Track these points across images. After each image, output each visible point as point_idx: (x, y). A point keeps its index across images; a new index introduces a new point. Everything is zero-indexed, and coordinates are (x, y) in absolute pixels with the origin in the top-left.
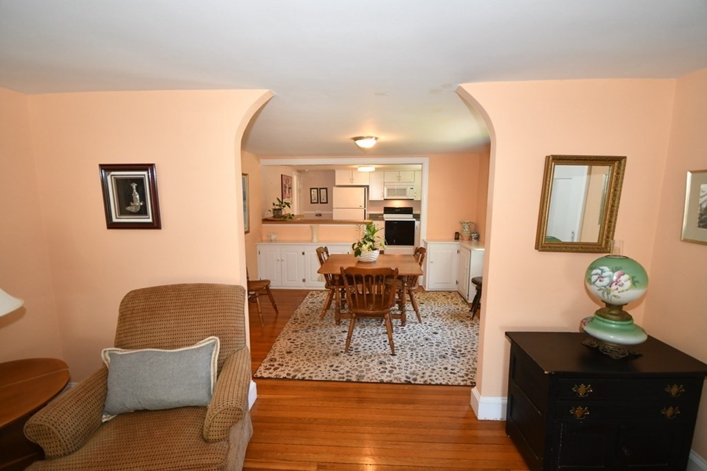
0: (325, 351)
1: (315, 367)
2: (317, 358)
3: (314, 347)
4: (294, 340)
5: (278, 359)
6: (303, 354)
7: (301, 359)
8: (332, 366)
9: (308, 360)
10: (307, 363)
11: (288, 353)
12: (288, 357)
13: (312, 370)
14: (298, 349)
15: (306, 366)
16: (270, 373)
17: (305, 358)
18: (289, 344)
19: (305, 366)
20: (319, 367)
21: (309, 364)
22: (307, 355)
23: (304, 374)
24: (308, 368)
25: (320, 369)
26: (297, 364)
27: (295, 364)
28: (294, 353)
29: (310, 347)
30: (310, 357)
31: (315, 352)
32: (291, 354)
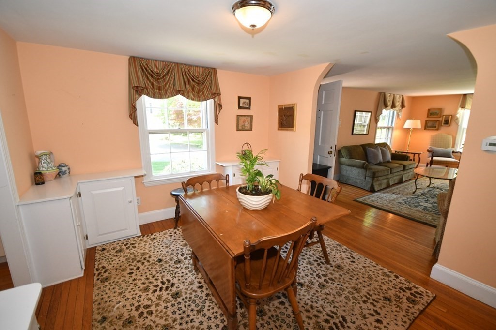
0: (347, 277)
1: (367, 268)
2: (361, 275)
3: (354, 288)
4: (372, 315)
5: (405, 298)
6: (372, 287)
7: (376, 283)
8: (352, 262)
9: (370, 278)
10: (373, 276)
11: (389, 300)
12: (391, 293)
13: (372, 269)
14: (374, 297)
15: (376, 273)
16: (417, 288)
17: (372, 282)
18: (383, 312)
19: (376, 275)
20: (364, 267)
21: (372, 274)
22: (368, 283)
23: (382, 269)
24: (375, 271)
25: (365, 265)
26: (383, 281)
27: (386, 282)
28: (382, 295)
29: (358, 291)
30: (366, 279)
31: (357, 282)
32: (386, 295)
